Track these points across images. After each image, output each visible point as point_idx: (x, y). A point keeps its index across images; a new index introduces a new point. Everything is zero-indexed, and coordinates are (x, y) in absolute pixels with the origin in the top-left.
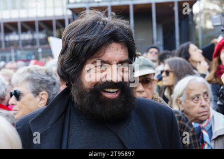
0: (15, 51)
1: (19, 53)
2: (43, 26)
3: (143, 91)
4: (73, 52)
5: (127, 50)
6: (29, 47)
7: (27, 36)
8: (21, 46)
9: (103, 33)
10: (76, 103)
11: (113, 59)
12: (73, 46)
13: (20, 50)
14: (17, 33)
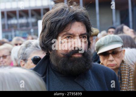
0: (15, 31)
1: (17, 32)
2: (34, 13)
3: (113, 60)
4: (50, 29)
5: (85, 27)
6: (24, 28)
7: (23, 21)
8: (18, 28)
9: (69, 14)
10: (54, 65)
11: (76, 32)
12: (50, 25)
13: (18, 30)
14: (16, 19)
